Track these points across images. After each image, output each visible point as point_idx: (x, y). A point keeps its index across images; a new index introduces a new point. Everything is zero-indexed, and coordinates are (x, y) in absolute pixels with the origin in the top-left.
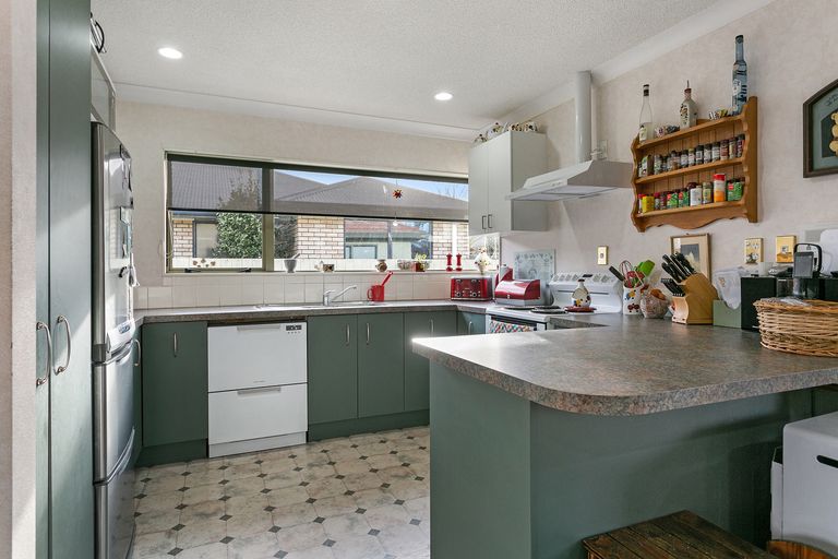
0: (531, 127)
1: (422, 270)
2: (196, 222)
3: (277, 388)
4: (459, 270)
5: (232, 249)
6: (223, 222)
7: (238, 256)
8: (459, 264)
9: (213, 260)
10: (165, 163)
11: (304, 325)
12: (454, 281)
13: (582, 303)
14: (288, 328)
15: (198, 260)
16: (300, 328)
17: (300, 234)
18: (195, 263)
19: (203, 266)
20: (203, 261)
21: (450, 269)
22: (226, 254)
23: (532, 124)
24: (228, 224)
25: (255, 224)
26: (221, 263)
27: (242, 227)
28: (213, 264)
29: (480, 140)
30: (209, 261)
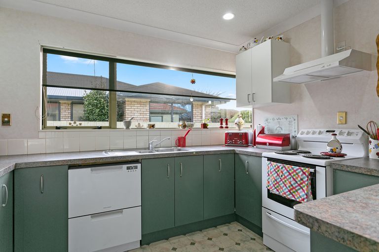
0: (281, 38)
1: (206, 128)
2: (72, 104)
3: (120, 211)
4: (227, 127)
5: (91, 117)
6: (86, 103)
7: (94, 120)
8: (227, 124)
9: (80, 122)
10: (41, 54)
11: (139, 165)
12: (227, 134)
13: (337, 151)
14: (128, 168)
15: (72, 122)
16: (136, 167)
17: (127, 110)
18: (70, 124)
19: (74, 125)
20: (75, 123)
21: (222, 127)
22: (88, 119)
23: (281, 36)
24: (89, 104)
25: (103, 104)
26: (85, 124)
27: (97, 105)
28: (80, 124)
29: (243, 49)
30: (78, 123)
